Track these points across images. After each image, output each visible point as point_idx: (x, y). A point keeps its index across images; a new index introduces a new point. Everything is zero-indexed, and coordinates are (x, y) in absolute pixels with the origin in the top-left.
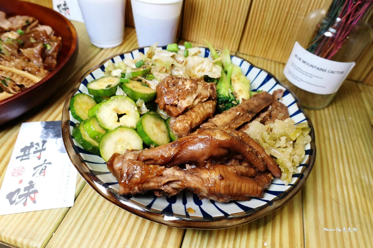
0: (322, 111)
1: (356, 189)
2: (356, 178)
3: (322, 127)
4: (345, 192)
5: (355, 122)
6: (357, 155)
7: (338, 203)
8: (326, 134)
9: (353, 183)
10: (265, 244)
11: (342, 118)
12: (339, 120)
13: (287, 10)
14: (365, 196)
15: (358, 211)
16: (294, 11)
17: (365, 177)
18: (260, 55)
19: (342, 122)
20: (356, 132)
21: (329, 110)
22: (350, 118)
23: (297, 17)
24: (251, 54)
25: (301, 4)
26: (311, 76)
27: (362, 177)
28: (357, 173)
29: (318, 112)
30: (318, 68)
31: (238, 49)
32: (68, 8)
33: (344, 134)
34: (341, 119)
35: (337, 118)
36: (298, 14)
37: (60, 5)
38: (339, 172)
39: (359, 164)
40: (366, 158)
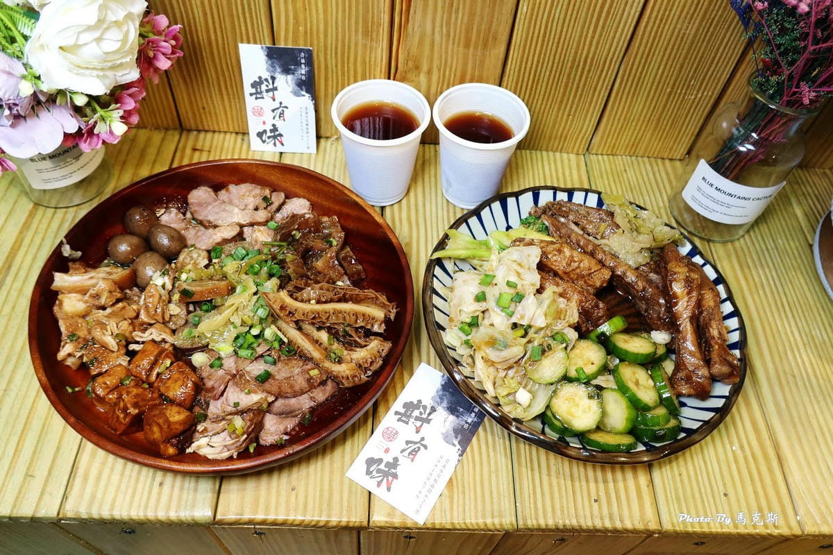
0: (742, 240)
1: (809, 351)
2: (807, 336)
3: (749, 267)
4: (799, 360)
5: (787, 247)
6: (802, 302)
7: (794, 376)
8: (757, 280)
9: (804, 344)
10: (734, 448)
11: (770, 244)
12: (768, 250)
13: (668, 90)
14: (820, 357)
15: (818, 380)
16: (679, 91)
17: (816, 333)
18: (625, 152)
19: (771, 252)
20: (792, 264)
21: (750, 236)
22: (780, 241)
23: (684, 97)
24: (609, 153)
25: (690, 81)
26: (729, 206)
27: (814, 333)
28: (807, 330)
29: (737, 244)
30: (739, 197)
31: (587, 150)
32: (281, 135)
33: (779, 272)
34: (769, 247)
35: (764, 248)
36: (685, 93)
37: (265, 131)
38: (786, 333)
39: (806, 314)
40: (812, 303)
